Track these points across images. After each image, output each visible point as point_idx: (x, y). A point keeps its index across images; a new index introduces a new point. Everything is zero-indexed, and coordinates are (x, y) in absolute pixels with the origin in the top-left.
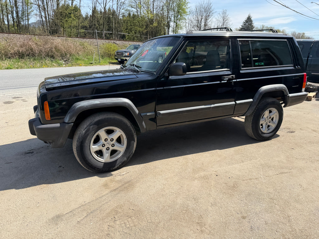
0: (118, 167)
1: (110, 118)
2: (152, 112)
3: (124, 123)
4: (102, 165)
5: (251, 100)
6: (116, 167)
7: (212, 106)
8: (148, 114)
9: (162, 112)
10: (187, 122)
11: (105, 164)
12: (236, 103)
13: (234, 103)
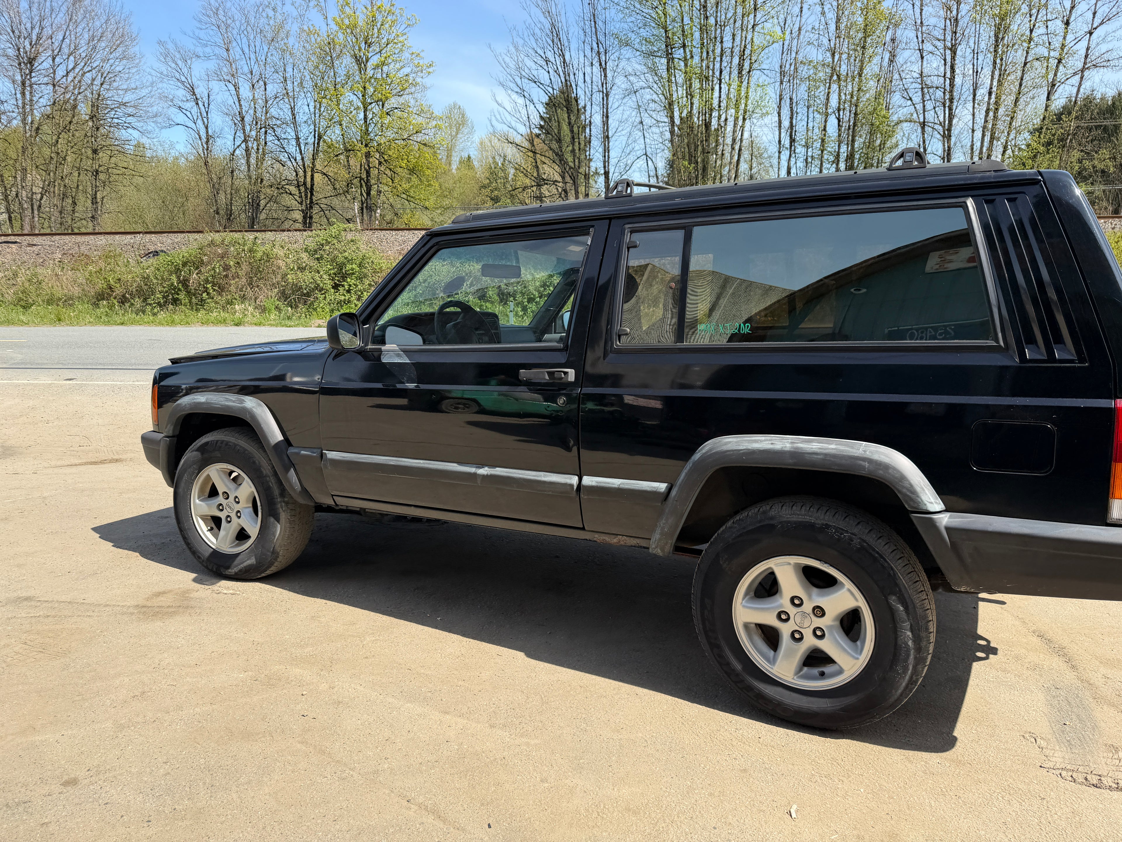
0: (236, 574)
1: (227, 443)
2: (315, 450)
3: (254, 462)
4: (207, 553)
5: (662, 487)
6: (232, 571)
7: (484, 471)
8: (302, 452)
9: (332, 455)
10: (412, 508)
11: (215, 553)
12: (580, 479)
13: (574, 480)
